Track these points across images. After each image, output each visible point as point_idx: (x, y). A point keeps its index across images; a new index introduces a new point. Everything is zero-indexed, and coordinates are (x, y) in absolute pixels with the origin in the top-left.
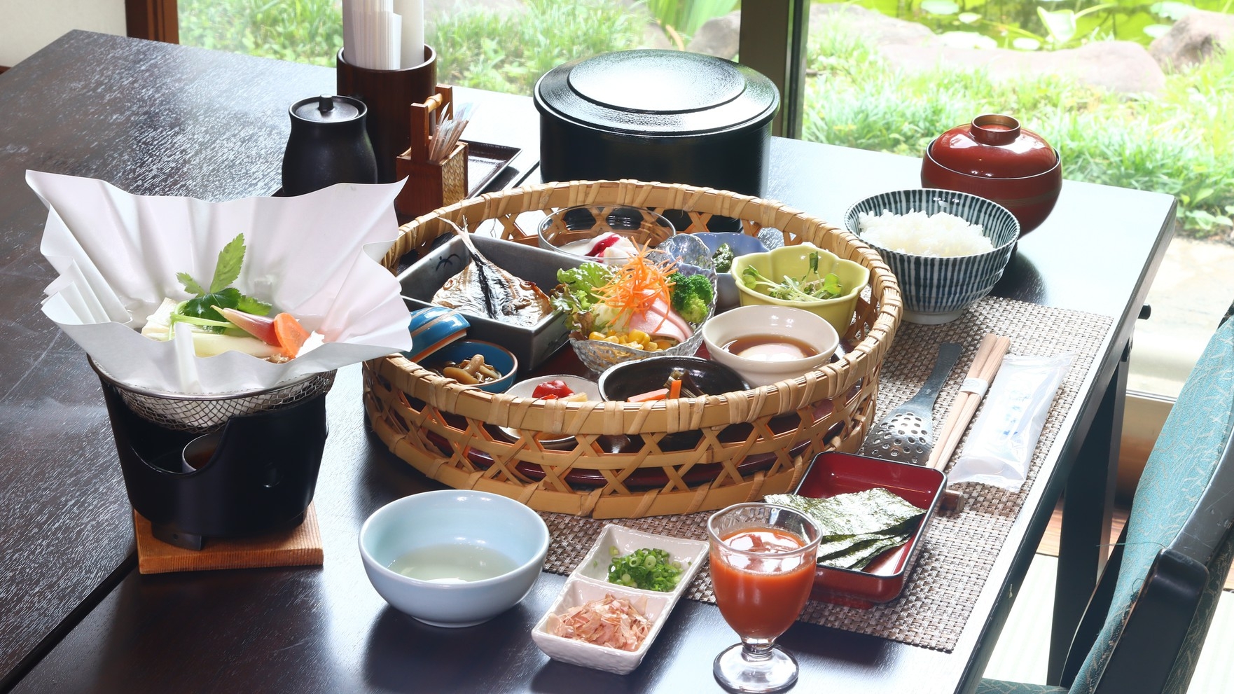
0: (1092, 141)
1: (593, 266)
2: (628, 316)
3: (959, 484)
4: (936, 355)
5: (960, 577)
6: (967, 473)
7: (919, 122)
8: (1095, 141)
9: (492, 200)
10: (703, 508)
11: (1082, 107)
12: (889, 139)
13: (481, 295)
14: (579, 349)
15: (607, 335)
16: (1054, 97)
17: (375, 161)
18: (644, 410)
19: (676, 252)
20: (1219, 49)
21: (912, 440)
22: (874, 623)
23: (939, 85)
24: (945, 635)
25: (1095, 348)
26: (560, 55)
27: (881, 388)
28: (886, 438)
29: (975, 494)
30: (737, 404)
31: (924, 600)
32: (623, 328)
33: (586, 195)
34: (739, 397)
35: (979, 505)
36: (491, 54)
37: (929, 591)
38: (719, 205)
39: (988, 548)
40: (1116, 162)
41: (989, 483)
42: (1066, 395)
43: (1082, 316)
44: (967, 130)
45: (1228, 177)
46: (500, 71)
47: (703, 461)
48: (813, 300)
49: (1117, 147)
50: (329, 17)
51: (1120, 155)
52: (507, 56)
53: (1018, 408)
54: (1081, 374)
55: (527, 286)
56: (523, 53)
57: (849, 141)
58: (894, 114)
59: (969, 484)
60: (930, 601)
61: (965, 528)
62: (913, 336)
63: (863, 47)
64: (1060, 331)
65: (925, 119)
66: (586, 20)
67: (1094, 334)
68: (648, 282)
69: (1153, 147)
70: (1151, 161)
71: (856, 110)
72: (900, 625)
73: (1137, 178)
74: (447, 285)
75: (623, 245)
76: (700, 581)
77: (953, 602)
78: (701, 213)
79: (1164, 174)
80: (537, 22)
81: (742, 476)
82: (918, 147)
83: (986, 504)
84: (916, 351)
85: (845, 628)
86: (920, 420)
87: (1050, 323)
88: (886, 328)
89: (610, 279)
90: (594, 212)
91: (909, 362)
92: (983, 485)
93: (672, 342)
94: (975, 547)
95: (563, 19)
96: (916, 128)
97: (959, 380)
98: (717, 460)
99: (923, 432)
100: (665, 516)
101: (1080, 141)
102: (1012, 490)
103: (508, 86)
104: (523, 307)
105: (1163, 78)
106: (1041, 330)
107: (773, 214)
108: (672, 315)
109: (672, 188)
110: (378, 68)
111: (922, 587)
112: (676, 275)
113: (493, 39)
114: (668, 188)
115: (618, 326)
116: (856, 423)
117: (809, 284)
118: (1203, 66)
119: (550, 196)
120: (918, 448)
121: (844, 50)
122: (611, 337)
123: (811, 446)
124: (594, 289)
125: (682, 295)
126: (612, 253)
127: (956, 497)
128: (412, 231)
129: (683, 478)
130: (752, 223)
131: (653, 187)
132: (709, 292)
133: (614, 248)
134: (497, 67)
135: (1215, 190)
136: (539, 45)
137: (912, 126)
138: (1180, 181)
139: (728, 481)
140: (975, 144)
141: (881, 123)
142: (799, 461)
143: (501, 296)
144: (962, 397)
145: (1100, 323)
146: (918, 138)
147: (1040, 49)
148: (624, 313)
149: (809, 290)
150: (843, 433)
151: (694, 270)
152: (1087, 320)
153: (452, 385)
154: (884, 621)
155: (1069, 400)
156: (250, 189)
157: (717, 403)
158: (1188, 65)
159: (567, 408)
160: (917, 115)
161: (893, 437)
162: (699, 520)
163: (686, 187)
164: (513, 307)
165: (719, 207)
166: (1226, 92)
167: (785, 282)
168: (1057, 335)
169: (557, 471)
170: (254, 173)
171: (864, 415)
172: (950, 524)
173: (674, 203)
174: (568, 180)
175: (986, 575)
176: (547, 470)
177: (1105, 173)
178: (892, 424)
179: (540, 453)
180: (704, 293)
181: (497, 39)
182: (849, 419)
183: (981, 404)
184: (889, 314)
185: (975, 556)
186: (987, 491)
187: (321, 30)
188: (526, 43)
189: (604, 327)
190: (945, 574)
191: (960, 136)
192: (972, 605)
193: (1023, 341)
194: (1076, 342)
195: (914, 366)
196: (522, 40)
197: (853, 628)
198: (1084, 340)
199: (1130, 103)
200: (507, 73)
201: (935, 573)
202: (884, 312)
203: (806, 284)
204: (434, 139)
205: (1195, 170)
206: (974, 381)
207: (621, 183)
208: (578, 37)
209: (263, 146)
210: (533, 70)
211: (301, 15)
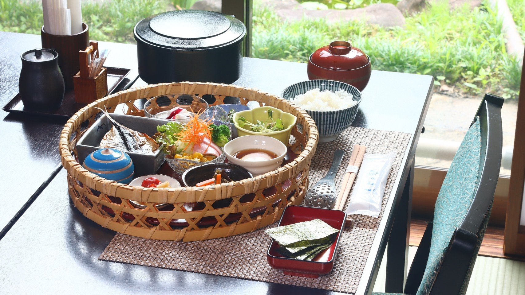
0: (375, 50)
1: (174, 123)
2: (192, 146)
3: (350, 215)
4: (333, 155)
5: (355, 259)
6: (353, 210)
7: (296, 44)
8: (377, 50)
9: (123, 95)
10: (235, 234)
11: (369, 34)
12: (284, 53)
13: (122, 141)
14: (170, 162)
15: (183, 155)
16: (357, 30)
17: (63, 79)
18: (205, 190)
19: (211, 114)
20: (429, 5)
21: (327, 196)
22: (318, 283)
23: (304, 28)
24: (351, 286)
25: (404, 148)
26: (129, 21)
27: (310, 173)
28: (315, 196)
29: (358, 219)
30: (248, 184)
31: (340, 270)
32: (190, 152)
33: (166, 90)
34: (249, 182)
35: (360, 224)
36: (96, 22)
37: (342, 266)
38: (229, 91)
39: (366, 244)
40: (387, 59)
41: (364, 214)
42: (394, 171)
43: (397, 134)
44: (327, 49)
45: (437, 63)
46: (101, 30)
47: (233, 212)
48: (271, 132)
49: (387, 52)
50: (18, 8)
51: (388, 55)
52: (104, 23)
53: (374, 178)
54: (400, 161)
55: (142, 135)
56: (111, 21)
57: (265, 55)
58: (285, 41)
59: (354, 215)
60: (343, 271)
61: (355, 235)
62: (322, 147)
63: (268, 11)
64: (388, 141)
65: (299, 43)
66: (140, 4)
67: (404, 142)
68: (200, 129)
69: (403, 51)
70: (403, 58)
71: (268, 40)
72: (330, 283)
73: (397, 66)
74: (105, 137)
75: (184, 112)
76: (236, 268)
77: (353, 270)
78: (220, 96)
79: (409, 63)
80: (117, 6)
81: (251, 218)
82: (297, 56)
83: (363, 224)
84: (324, 154)
85: (305, 286)
86: (330, 187)
87: (383, 138)
88: (312, 145)
89: (182, 129)
90: (170, 97)
91: (321, 159)
92: (361, 215)
93: (213, 157)
94: (360, 244)
95: (129, 4)
96: (295, 47)
97: (345, 167)
98: (239, 211)
99: (332, 192)
100: (216, 239)
101: (370, 50)
102: (375, 217)
103: (105, 36)
104: (142, 145)
105: (404, 19)
106: (379, 141)
107: (255, 94)
108: (212, 144)
109: (206, 85)
110: (61, 35)
111: (338, 264)
112: (213, 125)
113: (96, 15)
114: (204, 85)
115: (188, 151)
116: (301, 190)
117: (269, 124)
118: (422, 13)
119: (149, 91)
120: (330, 199)
121: (259, 13)
122: (185, 156)
123: (282, 201)
124: (175, 134)
125: (216, 135)
126: (179, 117)
127: (350, 221)
128: (86, 111)
129: (224, 220)
130: (244, 99)
131: (197, 85)
132: (228, 132)
133: (180, 114)
134: (99, 28)
135: (432, 69)
136: (118, 17)
137: (294, 47)
138: (416, 66)
139: (245, 221)
140: (330, 55)
141: (279, 46)
142: (277, 209)
143: (132, 141)
144: (347, 174)
145: (406, 137)
146: (297, 52)
147: (347, 8)
148: (190, 144)
149: (269, 127)
150: (295, 194)
151: (220, 122)
152: (400, 136)
153: (113, 184)
154: (323, 281)
155: (396, 173)
156: (3, 95)
157: (239, 185)
158: (415, 13)
159: (169, 191)
160: (296, 41)
161: (318, 195)
162: (232, 240)
163: (212, 84)
164: (138, 145)
165: (229, 92)
166: (433, 24)
167: (258, 124)
168: (387, 143)
169: (166, 221)
170: (4, 87)
171: (304, 186)
172: (348, 234)
173: (208, 91)
174: (157, 83)
175: (367, 257)
176: (160, 221)
177: (382, 64)
178: (317, 189)
179: (157, 213)
180: (226, 133)
181: (98, 15)
182: (298, 188)
183: (356, 177)
184: (313, 138)
185: (361, 248)
186: (363, 218)
187: (14, 14)
188: (112, 17)
189: (181, 152)
190: (348, 258)
191: (324, 52)
192: (362, 271)
193: (372, 147)
194: (396, 146)
195: (323, 161)
196: (110, 15)
197: (309, 286)
198: (399, 145)
199: (390, 32)
200: (104, 31)
201: (343, 257)
202: (311, 138)
203: (268, 125)
204: (91, 67)
205: (423, 60)
206: (352, 167)
207: (182, 83)
208: (136, 12)
209: (7, 73)
210: (117, 29)
211: (4, 7)
